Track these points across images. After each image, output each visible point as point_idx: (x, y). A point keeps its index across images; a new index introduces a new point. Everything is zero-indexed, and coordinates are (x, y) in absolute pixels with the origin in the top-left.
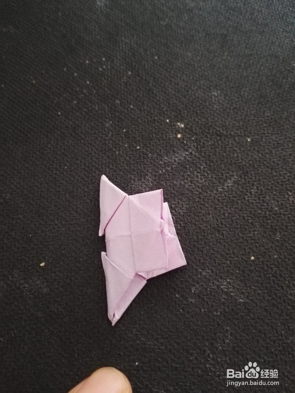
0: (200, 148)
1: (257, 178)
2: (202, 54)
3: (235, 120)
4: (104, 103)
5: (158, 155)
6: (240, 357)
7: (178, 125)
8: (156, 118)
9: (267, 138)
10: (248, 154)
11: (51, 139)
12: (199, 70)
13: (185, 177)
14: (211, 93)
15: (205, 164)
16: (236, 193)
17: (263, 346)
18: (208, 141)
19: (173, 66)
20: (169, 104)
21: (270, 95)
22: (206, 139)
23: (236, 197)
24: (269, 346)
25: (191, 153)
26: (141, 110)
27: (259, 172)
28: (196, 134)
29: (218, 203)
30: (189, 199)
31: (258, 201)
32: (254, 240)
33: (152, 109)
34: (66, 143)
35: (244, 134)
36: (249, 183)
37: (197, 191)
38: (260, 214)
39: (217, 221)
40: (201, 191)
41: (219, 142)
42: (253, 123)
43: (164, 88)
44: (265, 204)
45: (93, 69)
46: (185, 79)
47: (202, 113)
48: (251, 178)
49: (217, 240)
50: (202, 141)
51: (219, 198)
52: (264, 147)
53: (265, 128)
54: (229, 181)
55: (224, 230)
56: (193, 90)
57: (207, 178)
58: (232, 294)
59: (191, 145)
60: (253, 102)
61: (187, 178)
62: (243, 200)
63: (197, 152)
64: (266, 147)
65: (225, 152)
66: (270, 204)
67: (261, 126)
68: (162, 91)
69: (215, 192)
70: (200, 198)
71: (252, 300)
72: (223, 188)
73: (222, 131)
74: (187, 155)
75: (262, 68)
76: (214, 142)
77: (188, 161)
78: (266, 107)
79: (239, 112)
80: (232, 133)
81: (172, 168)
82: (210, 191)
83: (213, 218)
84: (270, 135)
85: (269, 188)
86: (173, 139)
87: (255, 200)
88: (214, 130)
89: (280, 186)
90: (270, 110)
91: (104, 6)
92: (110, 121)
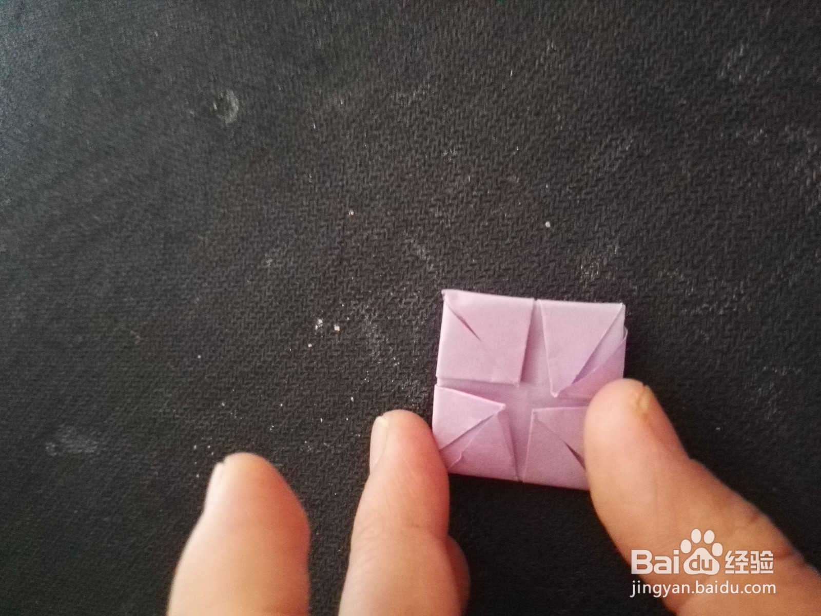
0: (360, 294)
1: (416, 205)
3: (317, 233)
4: (272, 451)
5: (367, 365)
6: (710, 257)
7: (319, 328)
8: (304, 365)
10: (375, 217)
11: (327, 548)
12: (226, 285)
13: (407, 323)
16: (439, 242)
17: (694, 219)
18: (349, 281)
19: (216, 329)
20: (281, 341)
21: (277, 170)
22: (345, 285)
23: (446, 243)
24: (694, 208)
25: (367, 311)
26: (289, 390)
27: (406, 200)
31: (454, 208)
32: (518, 219)
33: (289, 370)
34: (337, 521)
35: (340, 220)
36: (424, 219)
37: (431, 306)
38: (475, 207)
40: (432, 299)
41: (351, 263)
42: (324, 204)
43: (253, 347)
44: (461, 196)
46: (241, 310)
47: (300, 287)
48: (416, 214)
49: (515, 281)
50: (349, 291)
51: (446, 269)
52: (364, 189)
53: (334, 184)
54: (418, 252)
55: (500, 268)
56: (261, 299)
57: (411, 288)
58: (605, 263)
59: (354, 310)
60: (287, 200)
62: (451, 231)
63: (367, 300)
64: (366, 186)
65: (369, 255)
66: (461, 188)
67: (330, 190)
68: (258, 351)
71: (617, 231)
72: (430, 263)
73: (334, 257)
74: (370, 317)
75: (230, 178)
76: (352, 270)
77: (380, 316)
78: (298, 179)
79: (304, 225)
80: (338, 240)
81: (390, 344)
82: (433, 284)
83: (479, 283)
84: (345, 177)
85: (433, 186)
86: (341, 338)
87: (452, 212)
88: (332, 269)
89: (432, 169)
90: (304, 173)
91: (97, 441)
92: (303, 443)
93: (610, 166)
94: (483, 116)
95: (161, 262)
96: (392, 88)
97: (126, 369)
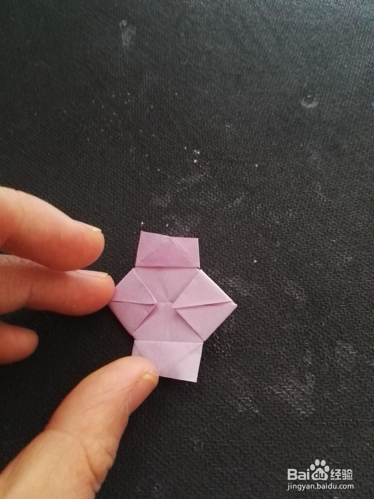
0: (214, 172)
1: (262, 198)
2: (218, 92)
3: (245, 149)
4: (129, 132)
5: (176, 176)
7: (195, 152)
8: (175, 146)
9: (272, 164)
10: (255, 178)
11: (80, 161)
12: (215, 105)
14: (225, 125)
15: (218, 185)
16: (244, 209)
18: (220, 166)
19: (191, 102)
20: (187, 134)
21: (277, 128)
23: (243, 213)
25: (206, 176)
26: (161, 139)
27: (264, 192)
28: (210, 159)
29: (227, 217)
30: (202, 213)
31: (262, 216)
32: (257, 247)
33: (172, 138)
34: (95, 165)
35: (253, 160)
36: (255, 201)
37: (210, 207)
38: (263, 226)
39: (227, 231)
40: (213, 207)
41: (230, 167)
42: (261, 152)
43: (183, 120)
45: (119, 102)
46: (202, 113)
47: (217, 142)
48: (257, 198)
49: (225, 247)
50: (215, 166)
51: (229, 213)
52: (269, 171)
53: (271, 157)
54: (238, 199)
55: (232, 239)
56: (208, 123)
57: (219, 197)
58: (237, 289)
59: (205, 169)
60: (262, 134)
61: (201, 196)
62: (249, 215)
63: (211, 175)
64: (271, 172)
65: (235, 175)
66: (272, 219)
67: (268, 155)
68: (181, 123)
69: (225, 208)
70: (212, 213)
71: (253, 294)
72: (232, 205)
73: (233, 158)
74: (202, 177)
75: (272, 105)
76: (226, 167)
77: (203, 182)
78: (273, 139)
79: (249, 143)
80: (242, 160)
81: (188, 188)
82: (221, 208)
83: (223, 229)
84: (275, 162)
86: (190, 163)
88: (227, 157)
89: (282, 204)
90: (276, 141)
91: (129, 46)
92: (134, 147)
93: (287, 290)
94: (310, 228)
96: (324, 183)
97: (168, 58)
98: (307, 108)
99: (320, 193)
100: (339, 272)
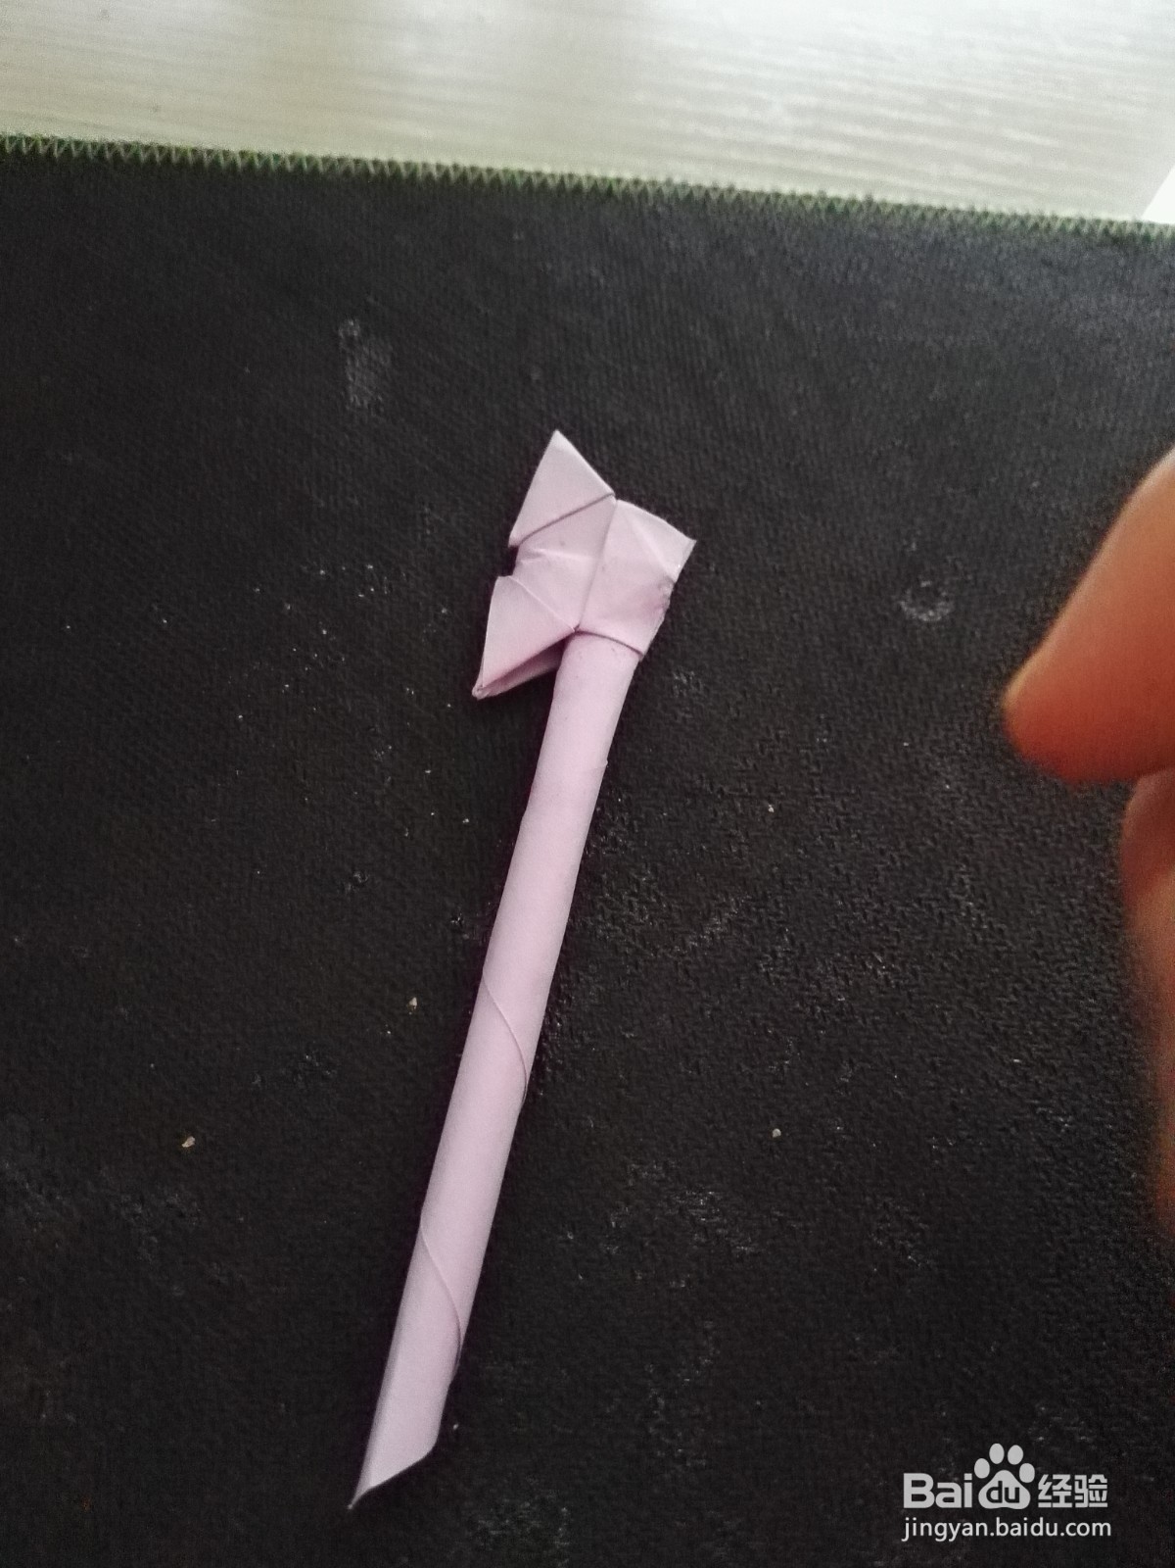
0: (640, 827)
1: (792, 914)
3: (734, 754)
9: (819, 804)
10: (767, 848)
13: (596, 906)
14: (671, 675)
15: (651, 870)
16: (735, 954)
18: (659, 809)
21: (830, 685)
22: (654, 802)
23: (733, 965)
25: (613, 841)
27: (798, 896)
28: (626, 787)
29: (685, 979)
30: (606, 967)
31: (793, 977)
32: (781, 1083)
33: (508, 717)
35: (759, 791)
36: (770, 927)
37: (629, 945)
38: (797, 1011)
39: (684, 1029)
40: (641, 947)
41: (689, 811)
42: (782, 764)
44: (813, 986)
45: (340, 593)
47: (645, 730)
48: (777, 915)
49: (680, 1082)
50: (644, 809)
51: (689, 967)
52: (811, 828)
53: (816, 779)
54: (716, 920)
55: (699, 1056)
57: (656, 910)
58: (720, 1231)
59: (613, 819)
60: (784, 705)
61: (602, 907)
62: (754, 974)
63: (630, 838)
64: (816, 829)
65: (704, 839)
66: (825, 987)
67: (805, 772)
69: (677, 949)
70: (637, 966)
71: (773, 1248)
72: (699, 940)
73: (698, 782)
74: (604, 845)
76: (678, 812)
77: (605, 861)
78: (818, 720)
79: (746, 732)
80: (726, 790)
82: (665, 947)
83: (673, 1022)
84: (827, 796)
87: (786, 974)
88: (677, 780)
89: (853, 939)
90: (829, 729)
91: (369, 406)
92: (387, 743)
93: (878, 1231)
94: (943, 1017)
95: (668, 504)
96: (978, 869)
97: (492, 452)
98: (920, 621)
99: (969, 899)
100: (1036, 1165)
